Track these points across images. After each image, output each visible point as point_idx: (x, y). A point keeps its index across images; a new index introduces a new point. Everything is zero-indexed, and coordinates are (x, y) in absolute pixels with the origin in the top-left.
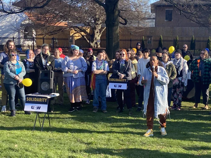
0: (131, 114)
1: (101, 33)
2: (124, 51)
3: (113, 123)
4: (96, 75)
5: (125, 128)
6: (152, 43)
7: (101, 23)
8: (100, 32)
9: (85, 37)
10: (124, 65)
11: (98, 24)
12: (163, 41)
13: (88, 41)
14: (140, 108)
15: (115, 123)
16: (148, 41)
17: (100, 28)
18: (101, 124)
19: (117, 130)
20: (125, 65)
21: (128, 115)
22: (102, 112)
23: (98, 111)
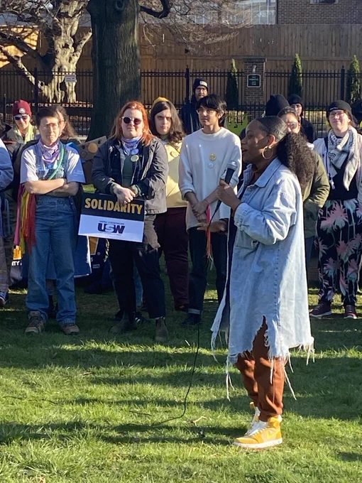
0: (164, 335)
1: (80, 48)
2: (137, 108)
3: (95, 370)
4: (37, 197)
5: (138, 387)
6: (265, 83)
7: (77, 12)
8: (75, 46)
9: (21, 65)
10: (136, 159)
11: (66, 15)
12: (306, 75)
13: (32, 79)
14: (195, 311)
15: (103, 369)
16: (250, 77)
17: (76, 28)
18: (51, 371)
19: (108, 393)
20: (141, 159)
21: (154, 338)
22: (60, 329)
23: (47, 328)
